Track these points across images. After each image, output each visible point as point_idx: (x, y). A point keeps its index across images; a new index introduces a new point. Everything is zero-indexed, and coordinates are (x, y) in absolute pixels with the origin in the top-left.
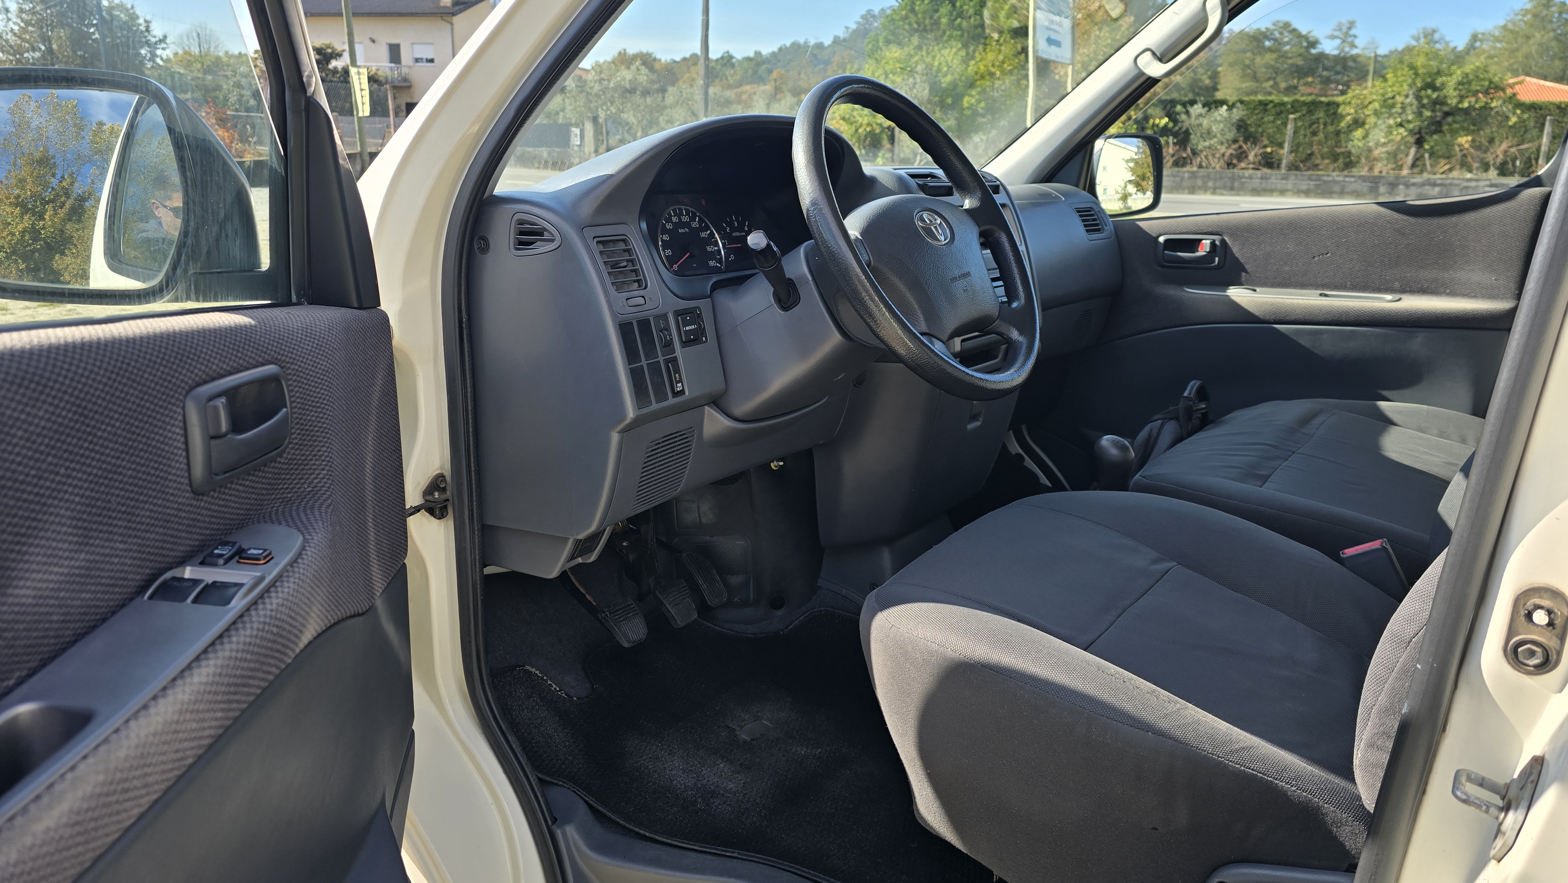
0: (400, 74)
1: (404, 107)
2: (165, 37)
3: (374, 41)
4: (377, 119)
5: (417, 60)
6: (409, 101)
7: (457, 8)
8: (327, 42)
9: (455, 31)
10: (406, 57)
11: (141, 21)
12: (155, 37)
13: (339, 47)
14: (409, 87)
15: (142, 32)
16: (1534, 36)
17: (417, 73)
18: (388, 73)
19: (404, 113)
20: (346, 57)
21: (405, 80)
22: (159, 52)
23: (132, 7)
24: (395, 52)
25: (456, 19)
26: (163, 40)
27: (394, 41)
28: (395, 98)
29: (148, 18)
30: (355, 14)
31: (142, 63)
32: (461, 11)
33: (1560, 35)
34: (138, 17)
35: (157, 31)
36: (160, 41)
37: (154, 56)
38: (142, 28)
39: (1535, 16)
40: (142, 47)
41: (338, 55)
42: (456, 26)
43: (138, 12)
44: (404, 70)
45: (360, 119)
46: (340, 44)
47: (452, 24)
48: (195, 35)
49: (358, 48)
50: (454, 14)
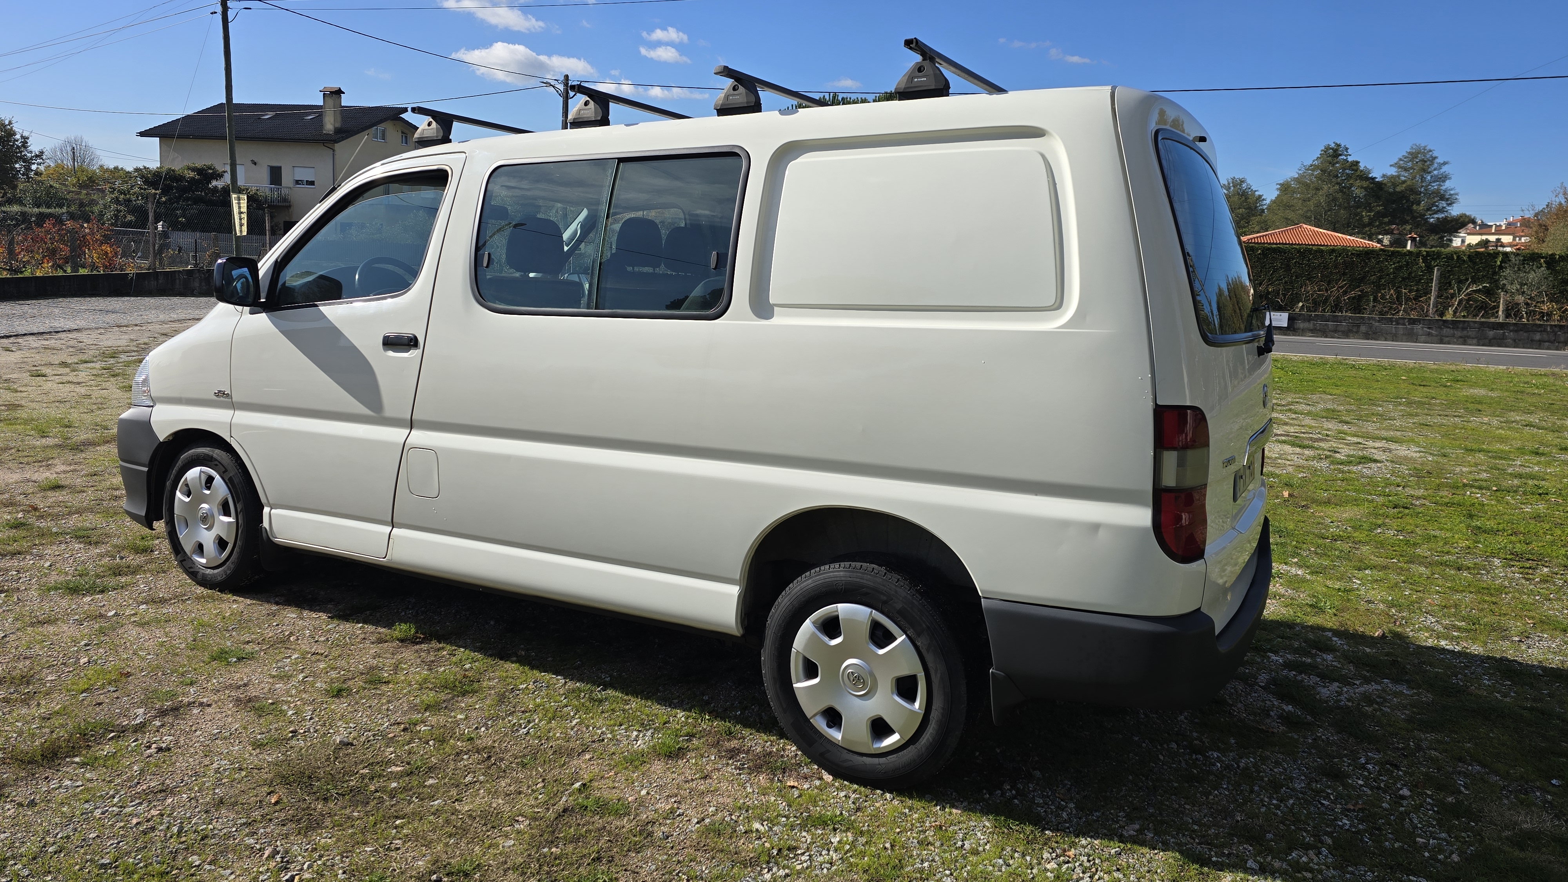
0: (280, 195)
1: (282, 226)
2: (42, 153)
3: (255, 164)
4: (254, 237)
5: (297, 182)
6: (287, 219)
7: (339, 136)
8: (208, 163)
9: (337, 157)
10: (287, 179)
11: (18, 137)
12: (31, 152)
13: (220, 169)
14: (290, 206)
15: (18, 147)
16: (1322, 189)
17: (298, 194)
18: (268, 193)
19: (282, 232)
20: (227, 178)
21: (285, 200)
22: (34, 167)
23: (10, 123)
24: (275, 175)
25: (337, 146)
26: (40, 155)
27: (275, 164)
28: (272, 217)
29: (26, 134)
30: (239, 138)
31: (15, 177)
32: (343, 139)
33: (1344, 187)
34: (15, 134)
35: (34, 147)
36: (37, 156)
37: (28, 169)
38: (19, 143)
39: (1323, 171)
40: (16, 162)
41: (219, 176)
42: (337, 152)
43: (16, 128)
44: (284, 191)
45: (238, 238)
46: (221, 164)
47: (334, 151)
48: (69, 149)
49: (240, 170)
50: (336, 141)
